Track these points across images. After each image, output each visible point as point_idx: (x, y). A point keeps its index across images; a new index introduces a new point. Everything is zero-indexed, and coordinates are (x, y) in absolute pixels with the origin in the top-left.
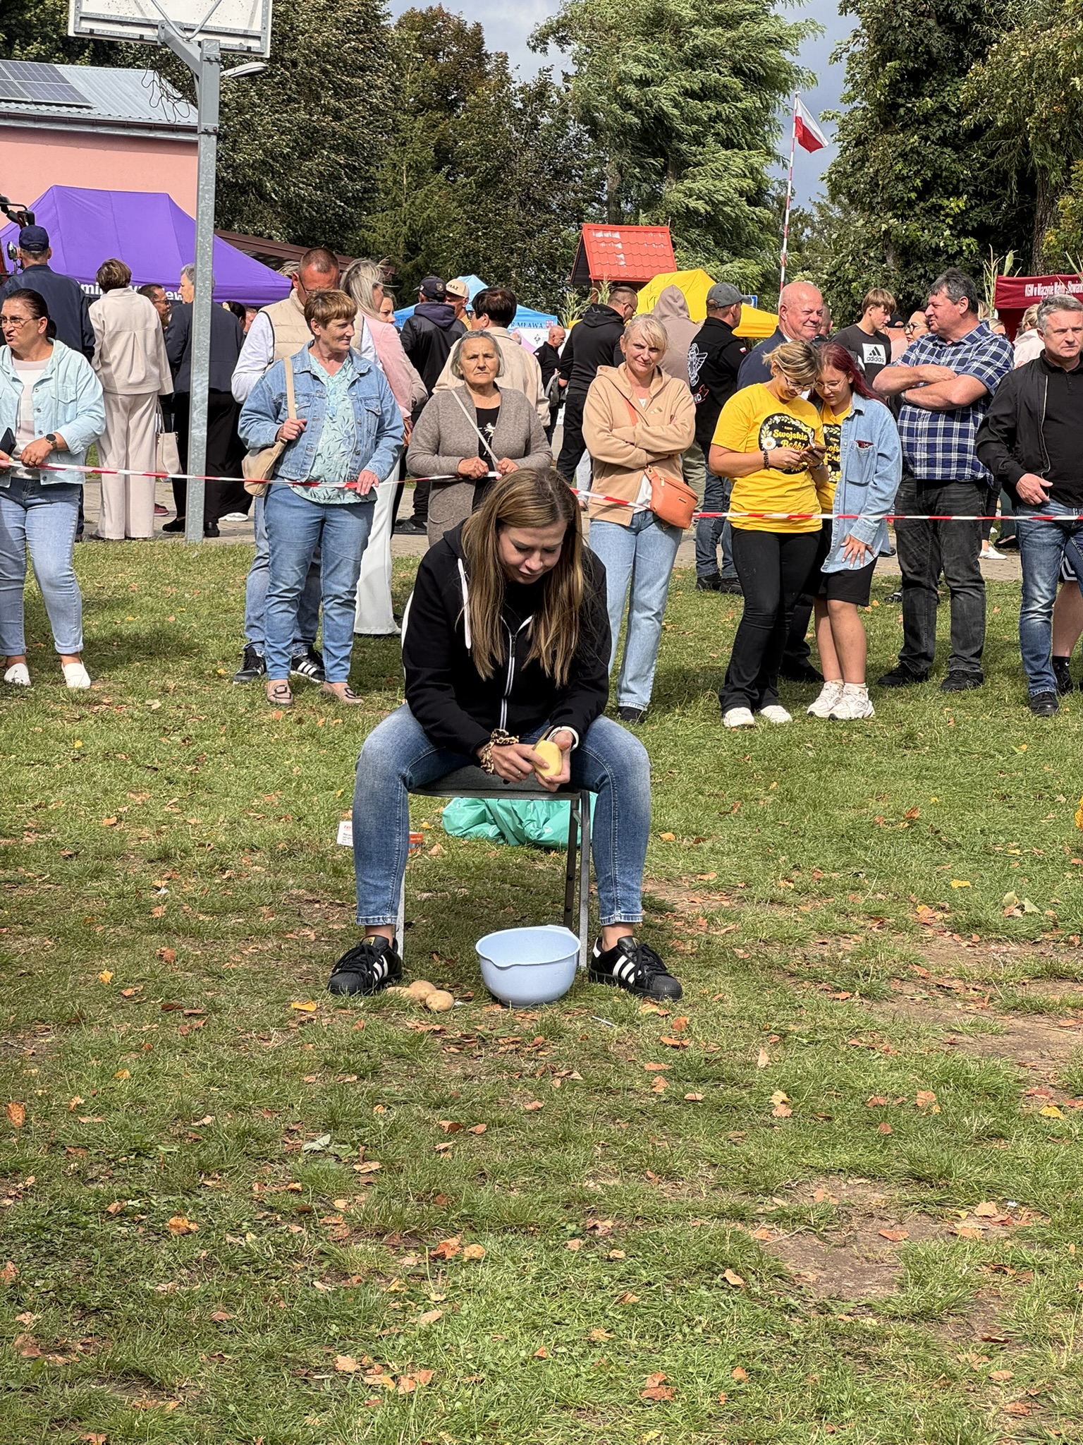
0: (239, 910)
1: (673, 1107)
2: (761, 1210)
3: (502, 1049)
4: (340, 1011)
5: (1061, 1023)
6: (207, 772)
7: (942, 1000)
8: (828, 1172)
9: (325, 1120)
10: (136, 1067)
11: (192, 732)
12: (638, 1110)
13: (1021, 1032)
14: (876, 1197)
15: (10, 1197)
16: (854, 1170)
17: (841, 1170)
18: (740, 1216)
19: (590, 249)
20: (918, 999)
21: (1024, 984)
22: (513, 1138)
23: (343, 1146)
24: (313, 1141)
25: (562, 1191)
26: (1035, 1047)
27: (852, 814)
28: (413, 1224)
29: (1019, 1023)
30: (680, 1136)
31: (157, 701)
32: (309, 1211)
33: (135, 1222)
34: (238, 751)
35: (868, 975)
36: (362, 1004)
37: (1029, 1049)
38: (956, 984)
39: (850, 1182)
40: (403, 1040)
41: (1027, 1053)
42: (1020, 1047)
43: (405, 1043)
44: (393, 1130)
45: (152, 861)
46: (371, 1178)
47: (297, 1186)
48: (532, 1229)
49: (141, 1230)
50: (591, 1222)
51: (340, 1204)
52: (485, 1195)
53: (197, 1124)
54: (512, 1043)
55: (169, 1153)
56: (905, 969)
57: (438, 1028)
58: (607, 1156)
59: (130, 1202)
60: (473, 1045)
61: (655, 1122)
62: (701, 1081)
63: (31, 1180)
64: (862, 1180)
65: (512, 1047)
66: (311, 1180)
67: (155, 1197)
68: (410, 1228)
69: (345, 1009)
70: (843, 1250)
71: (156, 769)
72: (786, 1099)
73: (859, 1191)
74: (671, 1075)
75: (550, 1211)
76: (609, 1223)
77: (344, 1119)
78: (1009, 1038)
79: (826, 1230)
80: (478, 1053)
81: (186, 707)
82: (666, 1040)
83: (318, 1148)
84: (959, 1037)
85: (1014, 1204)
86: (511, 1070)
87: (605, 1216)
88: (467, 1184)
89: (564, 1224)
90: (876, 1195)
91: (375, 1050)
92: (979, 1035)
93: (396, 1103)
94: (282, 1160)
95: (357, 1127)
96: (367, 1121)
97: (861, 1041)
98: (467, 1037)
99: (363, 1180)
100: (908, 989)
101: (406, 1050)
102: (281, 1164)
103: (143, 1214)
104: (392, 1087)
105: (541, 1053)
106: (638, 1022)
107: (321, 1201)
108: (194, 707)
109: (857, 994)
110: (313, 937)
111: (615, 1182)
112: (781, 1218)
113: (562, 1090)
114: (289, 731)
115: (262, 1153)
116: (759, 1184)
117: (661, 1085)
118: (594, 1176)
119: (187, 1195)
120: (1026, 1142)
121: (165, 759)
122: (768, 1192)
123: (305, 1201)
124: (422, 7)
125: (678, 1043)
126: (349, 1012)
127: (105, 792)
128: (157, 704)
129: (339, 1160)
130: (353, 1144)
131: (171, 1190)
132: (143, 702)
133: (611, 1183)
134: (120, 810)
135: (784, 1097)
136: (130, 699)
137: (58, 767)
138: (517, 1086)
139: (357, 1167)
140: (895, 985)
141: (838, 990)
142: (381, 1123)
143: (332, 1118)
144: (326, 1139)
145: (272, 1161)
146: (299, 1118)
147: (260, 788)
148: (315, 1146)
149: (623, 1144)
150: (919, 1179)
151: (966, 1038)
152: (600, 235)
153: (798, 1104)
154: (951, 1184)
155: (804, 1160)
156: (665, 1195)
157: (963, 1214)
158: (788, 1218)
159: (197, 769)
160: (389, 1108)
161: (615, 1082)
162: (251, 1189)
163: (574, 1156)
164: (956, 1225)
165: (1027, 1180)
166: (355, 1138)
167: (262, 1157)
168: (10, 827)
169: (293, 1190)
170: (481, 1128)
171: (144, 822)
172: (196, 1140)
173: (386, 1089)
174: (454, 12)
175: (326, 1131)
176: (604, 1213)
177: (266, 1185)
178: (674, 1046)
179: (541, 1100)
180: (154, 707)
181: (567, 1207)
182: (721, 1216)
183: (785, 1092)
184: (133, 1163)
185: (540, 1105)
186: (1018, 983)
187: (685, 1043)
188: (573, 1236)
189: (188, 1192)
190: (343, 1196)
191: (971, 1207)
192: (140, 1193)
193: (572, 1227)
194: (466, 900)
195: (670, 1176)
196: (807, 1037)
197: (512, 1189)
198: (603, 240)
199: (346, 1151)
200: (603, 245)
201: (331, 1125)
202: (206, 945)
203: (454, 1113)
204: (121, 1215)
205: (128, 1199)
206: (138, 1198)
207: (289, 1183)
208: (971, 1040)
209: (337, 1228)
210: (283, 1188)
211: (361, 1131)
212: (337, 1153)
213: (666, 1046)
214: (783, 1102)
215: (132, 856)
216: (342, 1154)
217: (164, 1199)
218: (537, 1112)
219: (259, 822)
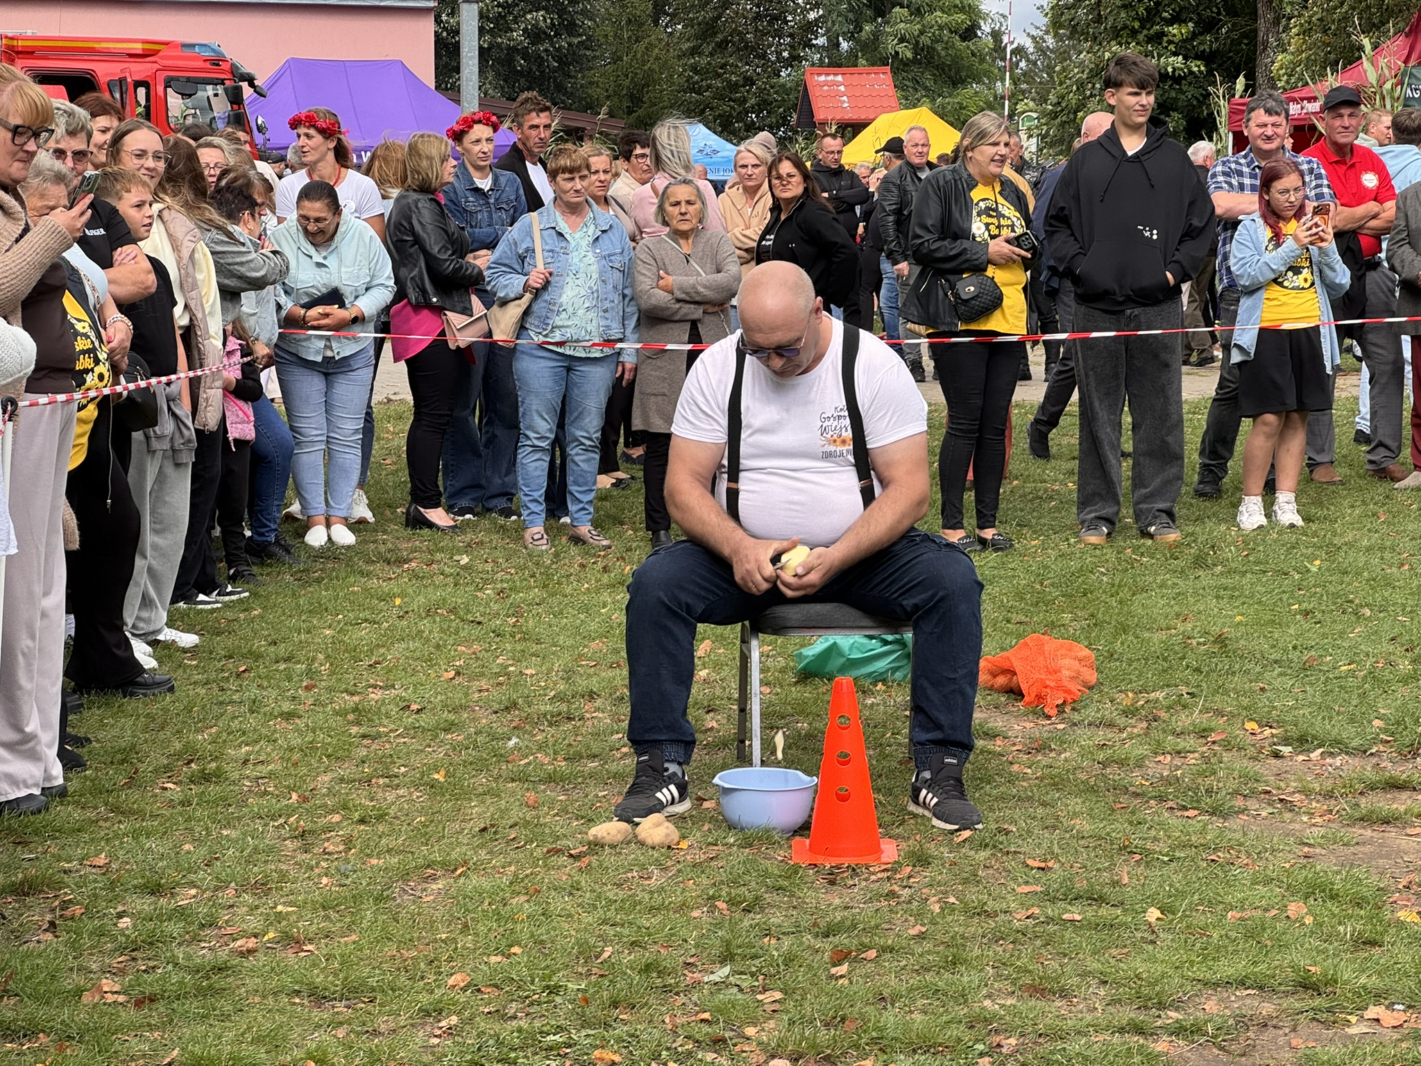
1: (1051, 928)
2: (1158, 1024)
3: (873, 878)
4: (711, 847)
5: (1409, 831)
6: (529, 624)
7: (1287, 813)
8: (1215, 985)
9: (722, 953)
10: (528, 909)
11: (506, 585)
12: (1018, 932)
13: (1370, 842)
14: (1267, 1008)
15: (436, 1036)
16: (1242, 983)
17: (1227, 983)
18: (1139, 1030)
19: (814, 93)
20: (1264, 814)
21: (1364, 796)
22: (904, 962)
23: (744, 977)
24: (712, 973)
25: (962, 1011)
26: (1388, 857)
28: (827, 1048)
29: (1369, 833)
30: (1065, 955)
31: (465, 556)
32: (723, 1040)
33: (560, 1056)
34: (554, 601)
35: (1212, 792)
36: (732, 840)
37: (1382, 859)
38: (1298, 798)
39: (1238, 993)
40: (779, 873)
41: (1380, 862)
42: (1373, 857)
43: (780, 876)
44: (789, 960)
45: (496, 712)
46: (777, 1006)
47: (706, 1016)
48: (941, 1049)
49: (568, 1063)
50: (996, 1039)
51: (750, 1031)
52: (890, 1018)
53: (599, 961)
54: (883, 871)
55: (578, 990)
56: (1245, 785)
58: (998, 977)
59: (551, 1037)
60: (845, 875)
61: (1038, 943)
62: (1073, 901)
63: (454, 1020)
64: (1249, 992)
65: (885, 875)
66: (719, 1011)
67: (574, 1031)
68: (823, 1052)
69: (716, 845)
70: (1244, 1059)
71: (479, 623)
72: (1161, 916)
73: (1248, 1001)
74: (1045, 896)
75: (954, 1031)
76: (1013, 1041)
77: (739, 951)
78: (1359, 848)
79: (1224, 1041)
80: (852, 883)
81: (493, 561)
82: (1030, 862)
83: (718, 979)
84: (1312, 850)
85: (1402, 1008)
86: (886, 898)
87: (1008, 1035)
88: (870, 1009)
89: (970, 1044)
90: (1266, 1004)
91: (753, 883)
92: (1331, 847)
93: (784, 933)
94: (687, 992)
95: (752, 958)
96: (761, 952)
97: (1219, 857)
98: (837, 868)
99: (769, 1008)
100: (1252, 804)
101: (784, 883)
102: (685, 996)
103: (566, 1048)
104: (776, 919)
105: (912, 880)
106: (1001, 847)
107: (732, 1030)
108: (500, 560)
109: (1204, 811)
111: (1010, 1001)
112: (1179, 1031)
113: (942, 914)
115: (667, 986)
116: (1150, 999)
118: (989, 996)
119: (604, 1029)
121: (485, 613)
122: (1161, 1006)
123: (717, 1030)
125: (1043, 865)
126: (720, 847)
127: (438, 647)
128: (465, 560)
129: (741, 990)
130: (753, 974)
131: (588, 1025)
132: (452, 558)
133: (1009, 1002)
134: (458, 663)
135: (1158, 914)
136: (438, 556)
137: (386, 624)
138: (897, 913)
139: (760, 997)
140: (1239, 802)
141: (1185, 808)
142: (775, 953)
143: (728, 949)
144: (726, 970)
145: (677, 994)
146: (694, 952)
147: (585, 637)
148: (714, 978)
149: (1012, 965)
150: (1305, 988)
151: (1318, 850)
152: (822, 78)
153: (1173, 920)
154: (1338, 991)
155: (1190, 973)
156: (1063, 1012)
157: (1353, 1019)
158: (1186, 1030)
159: (517, 621)
160: (779, 939)
161: (991, 905)
162: (663, 1021)
163: (967, 978)
164: (1347, 1030)
165: (1411, 985)
166: (754, 969)
167: (667, 989)
168: (355, 685)
169: (702, 1020)
170: (872, 954)
171: (483, 674)
172: (602, 976)
173: (772, 921)
175: (723, 963)
176: (1008, 1031)
177: (676, 1017)
178: (1039, 868)
179: (923, 925)
180: (462, 563)
181: (972, 1027)
182: (1122, 1030)
183: (1159, 908)
184: (545, 1000)
185: (924, 929)
186: (1359, 795)
187: (1050, 864)
188: (981, 1055)
189: (607, 1026)
190: (752, 1023)
191: (1359, 1012)
192: (560, 1029)
193: (980, 1047)
194: (810, 736)
195: (1064, 994)
196: (1167, 855)
197: (913, 1012)
198: (826, 83)
199: (746, 982)
200: (826, 88)
201: (726, 957)
202: (568, 790)
203: (842, 940)
204: (546, 1050)
205: (549, 1034)
206: (559, 1033)
207: (698, 1013)
208: (1324, 852)
209: (752, 1055)
210: (693, 1018)
211: (757, 962)
212: (738, 983)
213: (1032, 869)
214: (1158, 919)
215: (477, 708)
216: (744, 985)
217: (583, 1033)
218: (921, 937)
219: (593, 669)
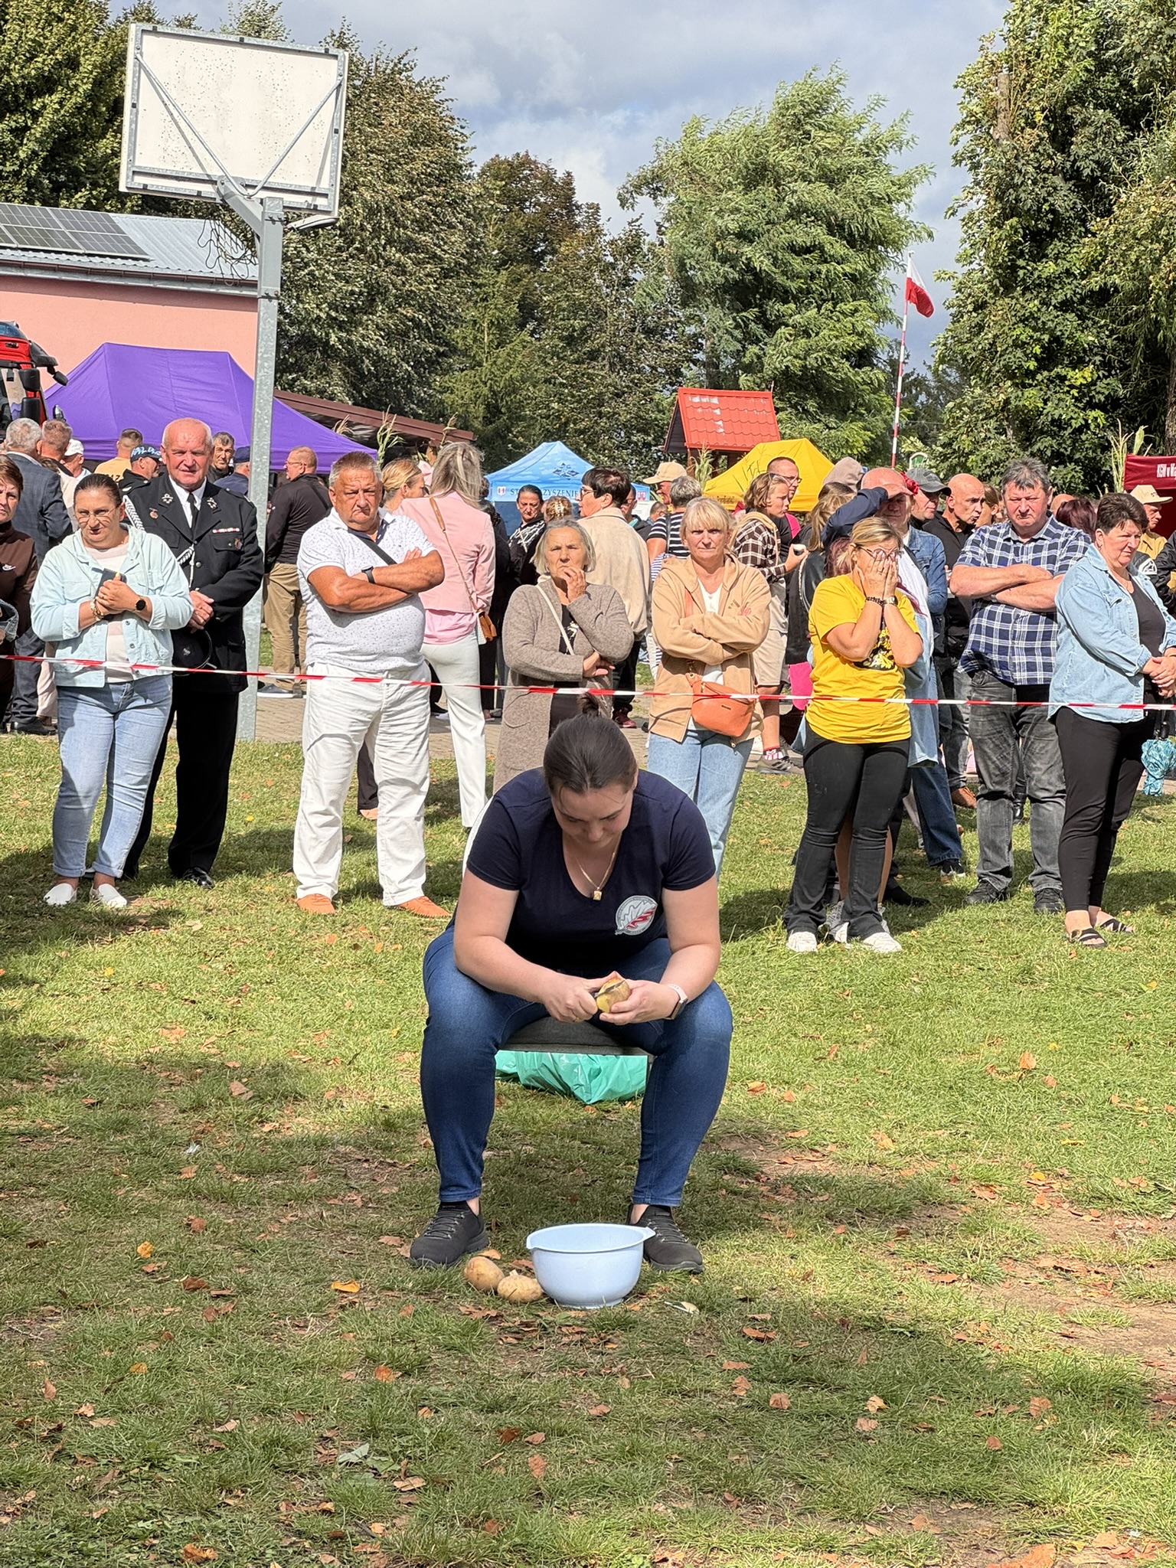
0: (278, 1170)
1: (754, 1414)
2: (852, 1541)
3: (565, 1340)
4: (385, 1293)
6: (248, 1006)
7: (1060, 1285)
8: (928, 1495)
9: (364, 1426)
10: (153, 1360)
11: (235, 958)
12: (715, 1417)
13: (1147, 1325)
14: (983, 1525)
15: (8, 1514)
16: (959, 1493)
17: (943, 1493)
18: (827, 1547)
19: (687, 416)
20: (1033, 1282)
21: (1152, 1266)
22: (575, 1451)
23: (383, 1458)
24: (350, 1451)
25: (628, 1516)
26: (1164, 1343)
27: (961, 1061)
28: (460, 1554)
29: (1146, 1313)
30: (762, 1449)
31: (198, 921)
32: (342, 1537)
33: (145, 1547)
34: (284, 981)
35: (977, 1254)
36: (411, 1285)
37: (1156, 1345)
38: (1076, 1265)
39: (953, 1507)
40: (455, 1329)
41: (1155, 1349)
42: (1146, 1343)
43: (457, 1333)
44: (440, 1439)
45: (184, 1111)
46: (413, 1498)
47: (329, 1506)
48: (593, 1561)
49: (152, 1557)
50: (660, 1552)
51: (377, 1528)
52: (540, 1520)
53: (219, 1429)
54: (577, 1333)
55: (187, 1464)
56: (1019, 1247)
57: (493, 1313)
58: (678, 1474)
59: (141, 1524)
60: (534, 1334)
61: (735, 1432)
62: (787, 1382)
63: (31, 1495)
64: (967, 1505)
65: (578, 1337)
66: (344, 1499)
67: (169, 1517)
68: (455, 1559)
69: (392, 1290)
71: (193, 1002)
72: (882, 1405)
73: (963, 1517)
74: (755, 1375)
75: (614, 1540)
76: (680, 1555)
77: (385, 1426)
78: (1135, 1331)
80: (539, 1345)
81: (231, 929)
82: (748, 1331)
83: (355, 1460)
84: (1077, 1330)
85: (1137, 1534)
86: (575, 1366)
87: (676, 1546)
88: (520, 1507)
89: (629, 1556)
90: (983, 1522)
91: (423, 1341)
92: (1101, 1328)
93: (445, 1405)
94: (312, 1474)
95: (399, 1435)
96: (411, 1428)
97: (968, 1335)
98: (527, 1325)
99: (405, 1499)
100: (1022, 1271)
101: (457, 1341)
102: (311, 1479)
103: (155, 1537)
104: (441, 1386)
105: (609, 1346)
106: (718, 1309)
107: (356, 1525)
108: (239, 928)
109: (965, 1276)
110: (359, 1204)
111: (688, 1504)
112: (874, 1551)
113: (631, 1391)
114: (343, 959)
115: (291, 1466)
116: (850, 1509)
117: (743, 1385)
118: (664, 1498)
119: (205, 1516)
120: (1152, 1460)
121: (204, 990)
122: (860, 1518)
123: (338, 1525)
124: (507, 155)
125: (762, 1335)
126: (396, 1293)
127: (136, 1028)
128: (198, 925)
129: (377, 1474)
130: (394, 1456)
131: (186, 1510)
132: (184, 922)
133: (684, 1506)
134: (151, 1050)
135: (880, 1403)
136: (169, 920)
137: (85, 999)
138: (580, 1387)
139: (398, 1484)
140: (1008, 1267)
141: (943, 1272)
142: (427, 1431)
143: (372, 1424)
144: (364, 1449)
145: (302, 1475)
146: (334, 1424)
147: (307, 1026)
148: (352, 1457)
149: (697, 1459)
150: (1031, 1505)
151: (1085, 1331)
152: (697, 399)
153: (896, 1412)
154: (1068, 1510)
155: (903, 1481)
156: (744, 1521)
157: (1079, 1545)
158: (883, 1550)
159: (239, 1002)
160: (437, 1412)
161: (691, 1382)
162: (278, 1509)
163: (642, 1472)
164: (1072, 1558)
165: (1151, 1507)
166: (397, 1449)
167: (291, 1470)
168: (29, 1070)
169: (325, 1511)
170: (539, 1437)
171: (178, 1065)
172: (218, 1449)
173: (433, 1389)
174: (542, 160)
175: (365, 1438)
176: (675, 1543)
177: (294, 1504)
178: (758, 1339)
179: (607, 1403)
180: (195, 929)
181: (633, 1536)
182: (807, 1548)
183: (882, 1397)
184: (145, 1476)
185: (606, 1410)
186: (1145, 1265)
187: (770, 1335)
189: (206, 1512)
190: (382, 1518)
191: (1088, 1538)
192: (153, 1514)
193: (638, 1560)
194: (531, 1161)
195: (751, 1498)
196: (908, 1329)
197: (571, 1513)
198: (701, 405)
199: (385, 1465)
200: (700, 410)
201: (371, 1433)
202: (239, 1212)
203: (509, 1419)
204: (130, 1538)
205: (139, 1519)
206: (151, 1518)
207: (321, 1502)
208: (1092, 1333)
209: (373, 1558)
210: (314, 1508)
211: (403, 1440)
212: (376, 1466)
213: (750, 1339)
214: (880, 1409)
215: (162, 1105)
216: (381, 1468)
217: (180, 1520)
218: (603, 1417)
219: (305, 1066)
